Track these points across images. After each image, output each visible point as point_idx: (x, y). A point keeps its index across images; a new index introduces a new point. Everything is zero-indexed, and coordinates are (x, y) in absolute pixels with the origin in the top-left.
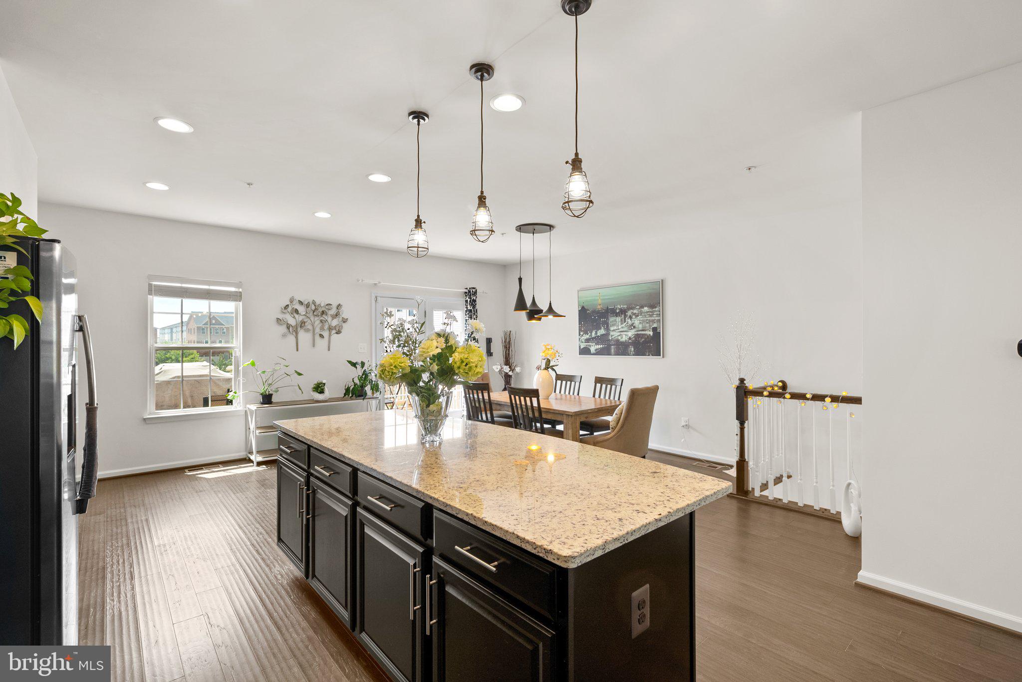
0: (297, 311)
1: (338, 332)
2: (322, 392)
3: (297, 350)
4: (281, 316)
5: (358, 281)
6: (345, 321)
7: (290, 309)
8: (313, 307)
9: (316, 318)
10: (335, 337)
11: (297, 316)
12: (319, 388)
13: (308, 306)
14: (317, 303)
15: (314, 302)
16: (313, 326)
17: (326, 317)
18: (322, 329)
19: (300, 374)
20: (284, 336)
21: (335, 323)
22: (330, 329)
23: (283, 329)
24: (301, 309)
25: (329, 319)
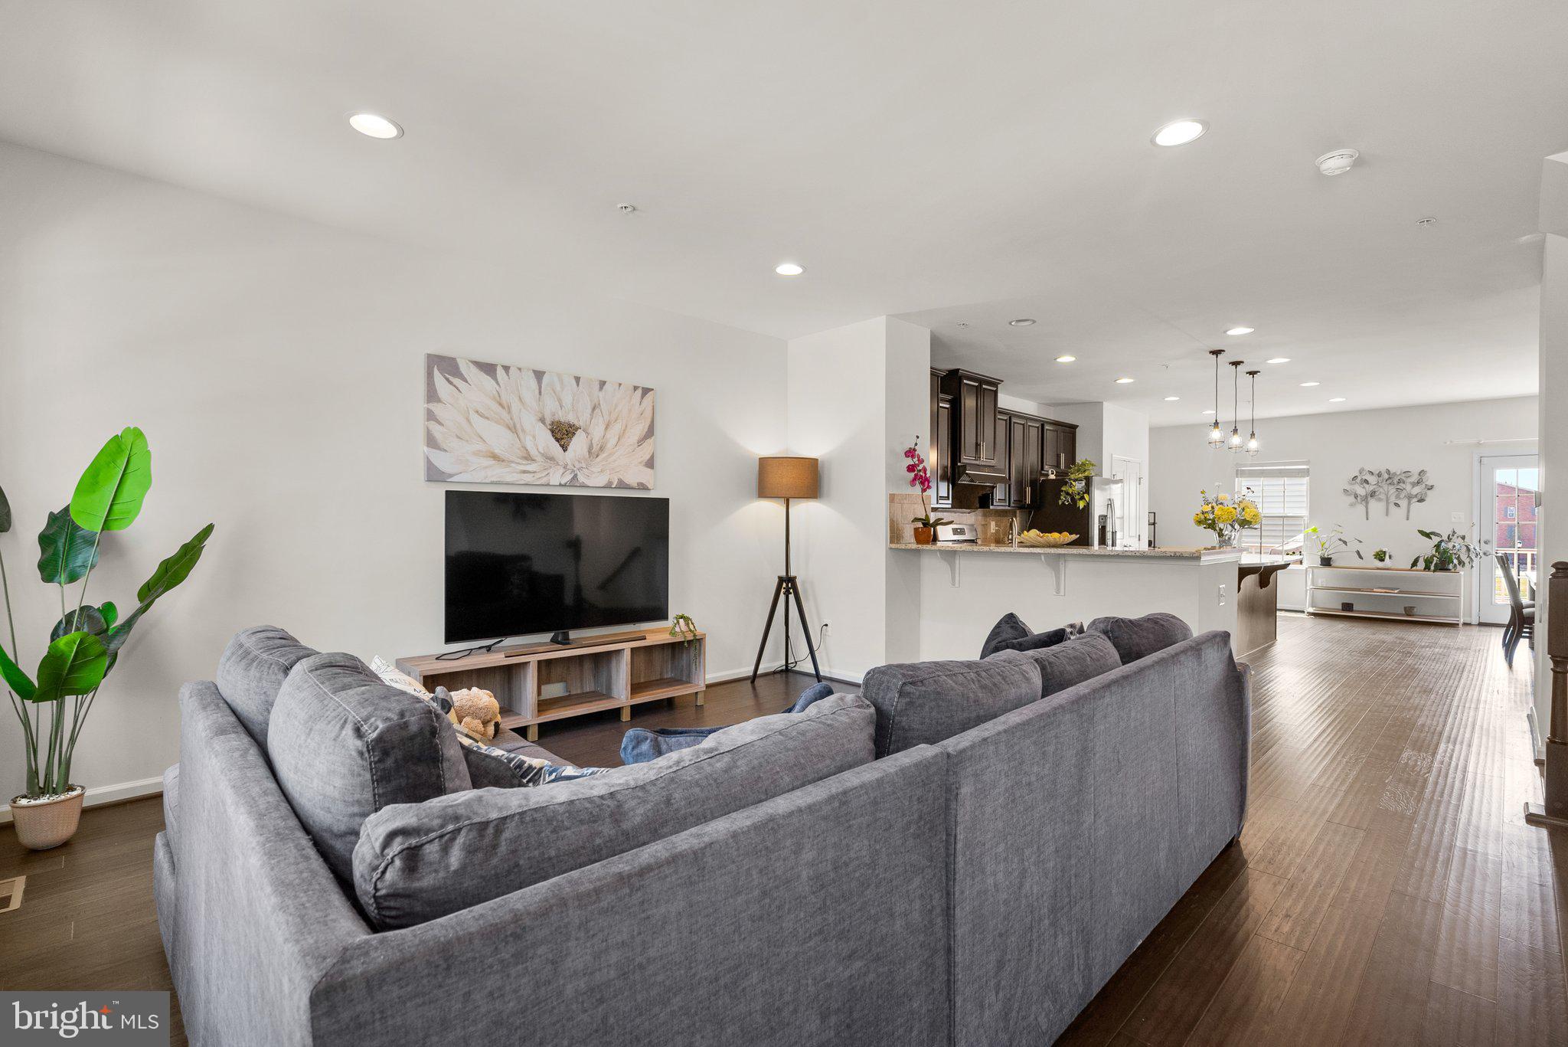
0: (1366, 482)
1: (1421, 500)
2: (1382, 560)
3: (1367, 519)
4: (1348, 487)
5: (1446, 443)
6: (1431, 488)
7: (1358, 480)
8: (1386, 476)
9: (1391, 487)
10: (1415, 505)
11: (1366, 486)
12: (1380, 556)
13: (1379, 475)
14: (1392, 471)
15: (1388, 472)
16: (1387, 495)
17: (1404, 486)
18: (1398, 497)
19: (1361, 542)
20: (1352, 505)
21: (1416, 490)
22: (1410, 497)
23: (1352, 499)
24: (1372, 479)
25: (1408, 487)
